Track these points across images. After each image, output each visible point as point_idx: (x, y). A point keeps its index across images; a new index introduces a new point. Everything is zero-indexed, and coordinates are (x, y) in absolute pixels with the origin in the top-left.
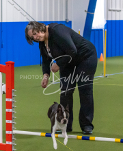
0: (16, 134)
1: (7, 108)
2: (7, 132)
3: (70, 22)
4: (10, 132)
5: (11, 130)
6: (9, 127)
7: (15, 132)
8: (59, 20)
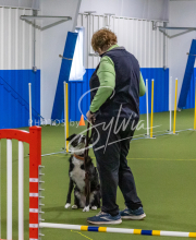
0: (44, 228)
1: (31, 191)
2: (31, 226)
3: (39, 71)
4: (36, 226)
5: (37, 222)
6: (34, 218)
7: (42, 225)
8: (23, 68)
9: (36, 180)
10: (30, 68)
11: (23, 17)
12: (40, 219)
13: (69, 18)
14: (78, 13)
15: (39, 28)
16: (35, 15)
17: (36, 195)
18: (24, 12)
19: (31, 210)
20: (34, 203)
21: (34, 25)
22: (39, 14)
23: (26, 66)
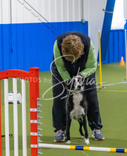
2: (32, 146)
3: (87, 22)
4: (36, 146)
6: (33, 140)
8: (74, 20)
9: (35, 110)
10: (80, 20)
12: (39, 140)
17: (36, 122)
19: (32, 134)
20: (34, 128)
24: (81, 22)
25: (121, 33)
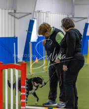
7: (27, 107)
8: (10, 36)
10: (13, 36)
11: (10, 13)
12: (26, 104)
13: (31, 14)
14: (34, 11)
15: (17, 18)
16: (15, 12)
18: (10, 11)
21: (15, 17)
22: (17, 12)
23: (11, 35)
24: (14, 38)
25: (35, 44)
